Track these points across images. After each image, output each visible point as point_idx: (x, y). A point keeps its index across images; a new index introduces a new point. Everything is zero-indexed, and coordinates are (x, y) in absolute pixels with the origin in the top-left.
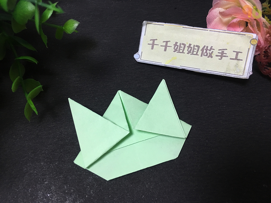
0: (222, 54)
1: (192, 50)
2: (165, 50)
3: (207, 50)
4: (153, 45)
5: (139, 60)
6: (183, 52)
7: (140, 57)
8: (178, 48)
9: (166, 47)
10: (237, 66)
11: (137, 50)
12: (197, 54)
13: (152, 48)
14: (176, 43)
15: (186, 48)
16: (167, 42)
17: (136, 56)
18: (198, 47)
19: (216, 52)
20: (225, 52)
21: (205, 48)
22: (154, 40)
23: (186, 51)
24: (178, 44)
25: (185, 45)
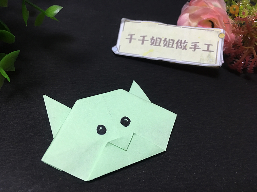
1: (167, 43)
3: (181, 43)
4: (131, 39)
5: (117, 53)
6: (159, 45)
7: (118, 50)
8: (154, 42)
9: (143, 41)
10: (209, 56)
12: (172, 47)
13: (130, 42)
14: (153, 37)
15: (162, 42)
16: (144, 37)
17: (114, 49)
18: (173, 41)
19: (189, 45)
21: (179, 42)
22: (131, 35)
23: (162, 44)
24: (155, 39)
25: (161, 39)
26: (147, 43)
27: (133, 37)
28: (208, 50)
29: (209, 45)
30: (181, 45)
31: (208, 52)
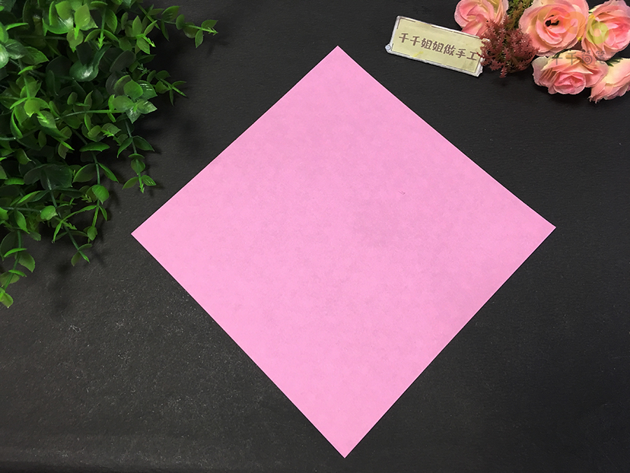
0: (461, 54)
1: (437, 47)
2: (414, 45)
3: (449, 48)
4: (404, 38)
5: (389, 51)
6: (429, 48)
7: (391, 49)
8: (425, 44)
9: (415, 41)
10: (471, 64)
11: (388, 42)
12: (440, 51)
13: (403, 42)
14: (425, 39)
15: (432, 45)
16: (416, 38)
17: (387, 47)
18: (443, 45)
19: (456, 51)
20: (464, 51)
21: (448, 47)
22: (405, 34)
23: (432, 47)
24: (426, 41)
25: (431, 42)
26: (419, 45)
27: (406, 36)
28: (472, 58)
29: (473, 54)
30: (449, 50)
31: (471, 60)
